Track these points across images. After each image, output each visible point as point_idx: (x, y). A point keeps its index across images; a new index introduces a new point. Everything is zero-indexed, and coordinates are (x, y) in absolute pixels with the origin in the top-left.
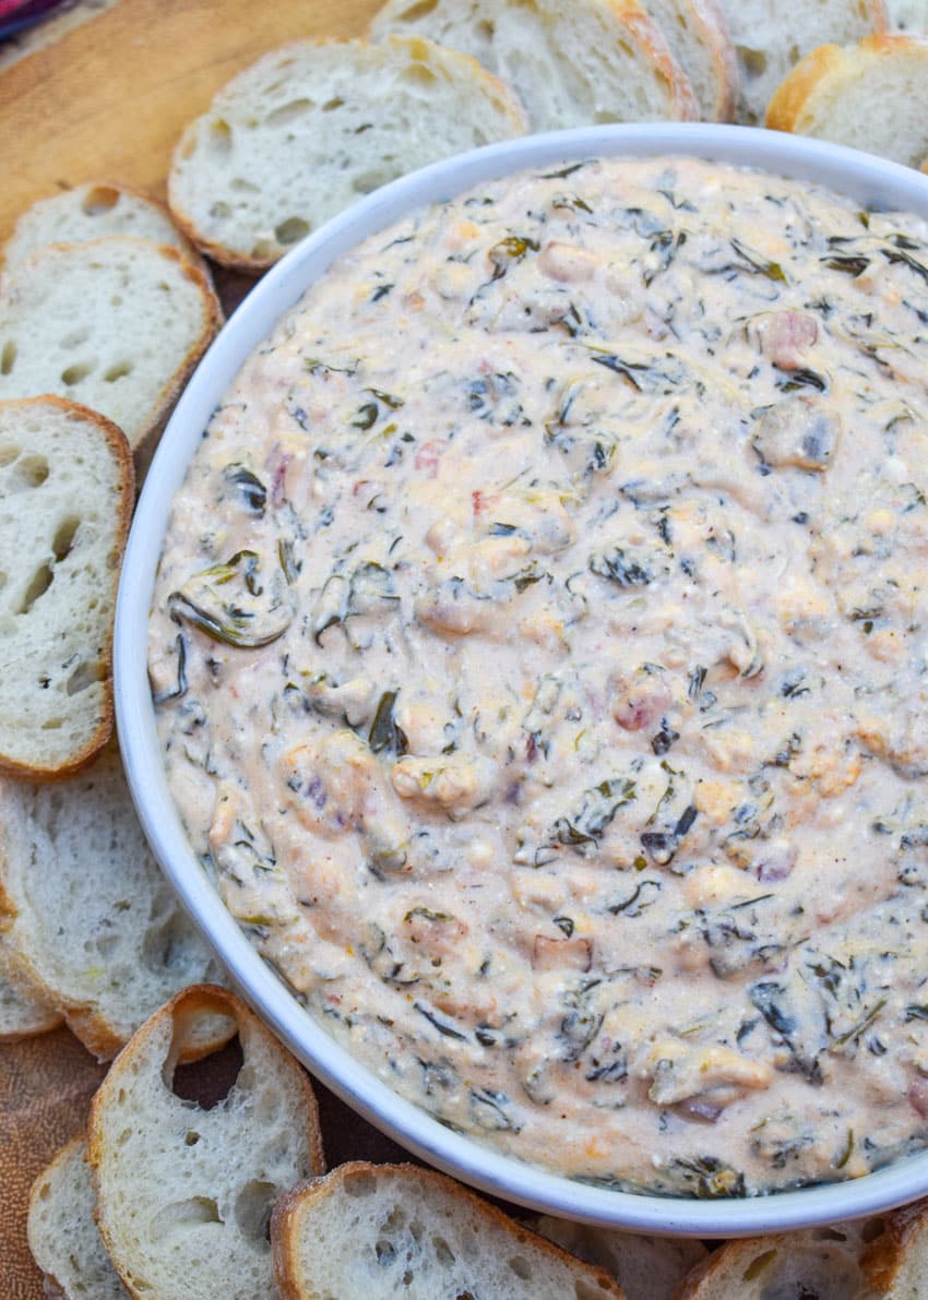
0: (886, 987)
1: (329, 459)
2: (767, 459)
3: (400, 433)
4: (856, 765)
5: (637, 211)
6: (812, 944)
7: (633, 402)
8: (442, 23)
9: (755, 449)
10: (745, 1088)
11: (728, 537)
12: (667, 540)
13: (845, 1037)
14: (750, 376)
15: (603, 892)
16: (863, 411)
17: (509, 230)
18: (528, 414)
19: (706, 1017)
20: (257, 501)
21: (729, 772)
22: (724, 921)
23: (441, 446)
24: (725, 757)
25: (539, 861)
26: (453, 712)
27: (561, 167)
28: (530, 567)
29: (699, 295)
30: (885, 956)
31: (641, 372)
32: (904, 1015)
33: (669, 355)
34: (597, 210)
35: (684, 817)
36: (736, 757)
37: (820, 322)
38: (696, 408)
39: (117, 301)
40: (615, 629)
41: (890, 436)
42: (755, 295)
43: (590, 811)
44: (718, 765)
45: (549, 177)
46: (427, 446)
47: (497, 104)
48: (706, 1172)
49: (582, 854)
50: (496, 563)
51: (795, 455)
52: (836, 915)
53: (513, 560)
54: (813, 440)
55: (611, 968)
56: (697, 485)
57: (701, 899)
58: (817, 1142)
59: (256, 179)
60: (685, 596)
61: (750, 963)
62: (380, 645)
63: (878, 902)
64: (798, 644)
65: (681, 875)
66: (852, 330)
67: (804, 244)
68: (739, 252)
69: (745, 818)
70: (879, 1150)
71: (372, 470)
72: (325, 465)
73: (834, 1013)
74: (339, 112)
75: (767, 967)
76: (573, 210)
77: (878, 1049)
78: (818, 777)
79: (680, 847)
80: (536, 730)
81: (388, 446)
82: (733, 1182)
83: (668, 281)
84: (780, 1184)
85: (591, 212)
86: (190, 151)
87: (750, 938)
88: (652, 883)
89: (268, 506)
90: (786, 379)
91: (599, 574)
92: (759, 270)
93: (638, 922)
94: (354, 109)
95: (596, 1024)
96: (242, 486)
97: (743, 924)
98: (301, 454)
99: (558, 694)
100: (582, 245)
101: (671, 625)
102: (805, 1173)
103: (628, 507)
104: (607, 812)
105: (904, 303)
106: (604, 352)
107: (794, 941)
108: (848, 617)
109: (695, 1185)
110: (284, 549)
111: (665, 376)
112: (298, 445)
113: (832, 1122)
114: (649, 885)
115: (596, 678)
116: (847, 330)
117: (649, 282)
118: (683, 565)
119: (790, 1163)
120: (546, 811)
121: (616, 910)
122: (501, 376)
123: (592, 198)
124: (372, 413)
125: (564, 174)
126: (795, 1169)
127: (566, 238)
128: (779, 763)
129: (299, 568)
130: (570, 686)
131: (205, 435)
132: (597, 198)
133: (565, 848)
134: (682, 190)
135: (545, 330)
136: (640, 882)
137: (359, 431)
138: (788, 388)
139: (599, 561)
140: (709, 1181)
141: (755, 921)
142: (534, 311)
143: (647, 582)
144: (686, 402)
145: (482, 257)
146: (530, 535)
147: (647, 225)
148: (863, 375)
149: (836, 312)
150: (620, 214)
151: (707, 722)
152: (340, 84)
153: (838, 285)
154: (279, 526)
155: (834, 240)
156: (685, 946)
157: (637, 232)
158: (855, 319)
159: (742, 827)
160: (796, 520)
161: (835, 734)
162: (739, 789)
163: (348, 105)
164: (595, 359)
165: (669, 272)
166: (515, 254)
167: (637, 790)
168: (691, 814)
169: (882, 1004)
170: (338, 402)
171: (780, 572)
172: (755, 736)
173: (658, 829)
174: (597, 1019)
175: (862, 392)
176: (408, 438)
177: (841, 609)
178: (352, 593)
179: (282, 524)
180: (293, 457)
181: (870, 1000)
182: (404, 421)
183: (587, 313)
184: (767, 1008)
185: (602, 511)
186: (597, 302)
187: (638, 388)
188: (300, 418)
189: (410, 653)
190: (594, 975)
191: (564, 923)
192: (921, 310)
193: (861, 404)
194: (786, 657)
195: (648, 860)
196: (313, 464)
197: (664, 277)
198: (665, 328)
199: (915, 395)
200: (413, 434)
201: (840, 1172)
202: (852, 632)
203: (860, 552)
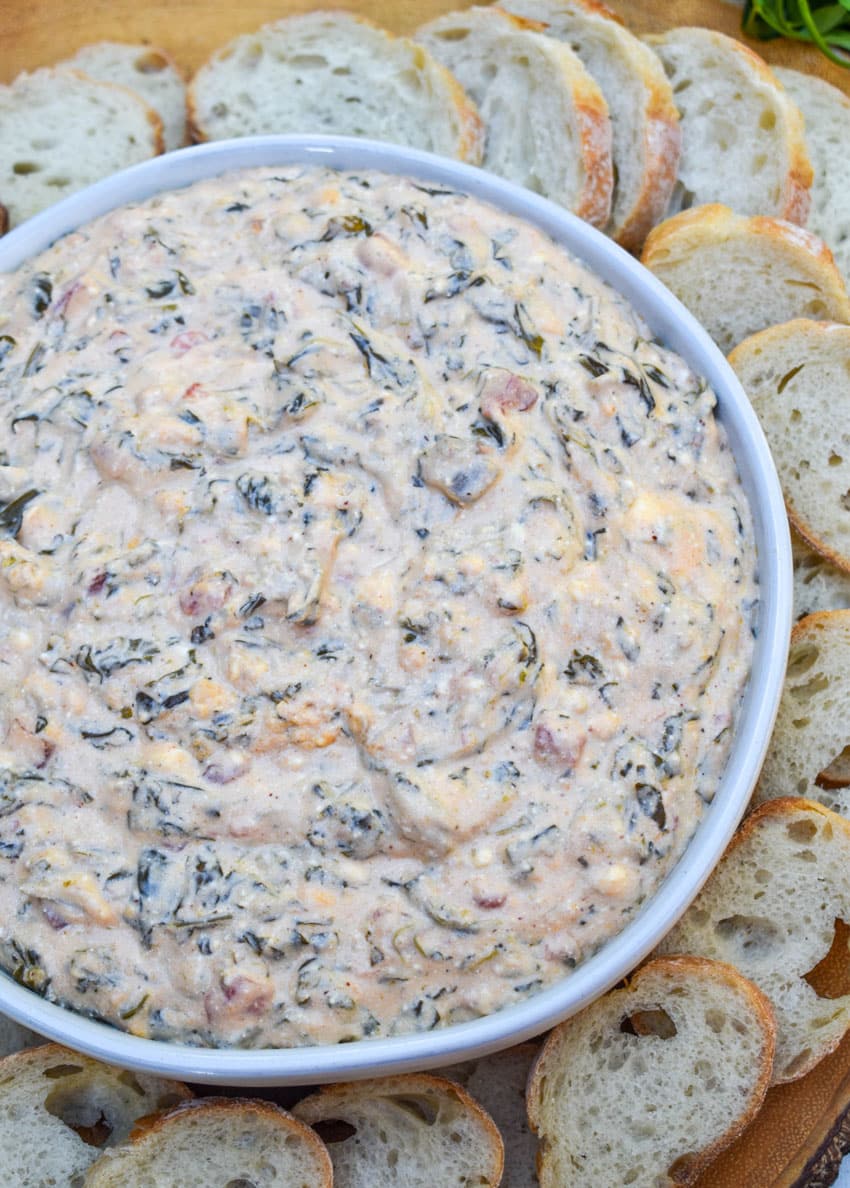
0: (241, 907)
1: (112, 304)
2: (424, 475)
3: (177, 314)
4: (334, 734)
5: (461, 245)
6: (214, 846)
7: (359, 381)
8: (464, 52)
9: (419, 461)
10: (91, 919)
11: (357, 515)
12: (307, 493)
13: (183, 924)
14: (459, 409)
15: (86, 717)
16: (524, 479)
17: (361, 211)
18: (275, 349)
19: (100, 851)
20: (41, 306)
21: (235, 683)
22: (155, 787)
23: (201, 339)
24: (235, 670)
25: (55, 668)
26: (70, 529)
27: (436, 187)
28: (192, 456)
29: (466, 330)
30: (257, 885)
31: (380, 363)
32: (240, 935)
33: (411, 362)
34: (432, 229)
35: (177, 696)
36: (244, 676)
37: (541, 398)
38: (397, 409)
39: (92, 132)
40: (224, 535)
41: (529, 510)
42: (509, 354)
43: (111, 652)
44: (228, 674)
45: (423, 190)
46: (191, 334)
47: (455, 128)
48: (28, 962)
49: (87, 680)
50: (165, 438)
51: (444, 482)
52: (244, 835)
53: (181, 443)
54: (465, 478)
55: (57, 775)
56: (361, 466)
57: (150, 762)
58: (117, 989)
59: (259, 100)
60: (291, 539)
61: (154, 830)
62: (55, 454)
63: (284, 845)
64: (354, 623)
65: (151, 738)
66: (560, 415)
67: (577, 337)
68: (517, 314)
69: (221, 722)
70: (163, 1025)
71: (136, 330)
72: (107, 307)
73: (188, 902)
74: (343, 79)
75: (166, 840)
76: (412, 219)
77: (206, 949)
78: (294, 725)
79: (162, 717)
80: (113, 572)
81: (160, 318)
82: (42, 981)
83: (446, 307)
84: (78, 1005)
85: (426, 227)
86: (225, 57)
87: (164, 811)
88: (128, 732)
89: (47, 314)
90: (481, 425)
91: (239, 488)
92: (523, 336)
93: (96, 753)
94: (355, 83)
95: (14, 806)
96: (38, 291)
97: (166, 797)
98: (93, 290)
99: (149, 558)
100: (402, 249)
101: (265, 554)
102: (97, 1006)
103: (299, 454)
104: (123, 659)
105: (617, 418)
106: (362, 333)
107: (199, 834)
108: (399, 622)
109: (17, 967)
110: (39, 350)
111: (395, 374)
112: (96, 283)
113: (137, 981)
114: (124, 733)
115: (186, 562)
116: (556, 413)
117: (428, 299)
118: (306, 517)
119: (90, 993)
120: (83, 634)
121: (86, 735)
122: (273, 310)
123: (436, 219)
124: (167, 290)
125: (433, 193)
126: (92, 1000)
127: (394, 237)
128: (274, 698)
129: (38, 369)
130: (164, 557)
131: (51, 245)
132: (438, 221)
133: (78, 668)
134: (510, 249)
135: (332, 296)
136: (118, 726)
137: (147, 295)
138: (479, 431)
139: (246, 479)
140: (26, 970)
141: (176, 802)
142: (331, 277)
143: (269, 514)
144: (393, 401)
145: (325, 220)
146: (207, 432)
147: (461, 258)
148: (548, 455)
149: (558, 397)
150: (448, 241)
151: (242, 638)
152: (355, 57)
153: (575, 378)
154: (46, 333)
155: (601, 345)
156: (118, 790)
157: (451, 261)
158: (567, 408)
159: (215, 728)
160: (419, 532)
161: (330, 701)
162: (233, 700)
163: (352, 78)
164: (352, 335)
165: (452, 301)
166: (349, 229)
167: (157, 657)
168: (183, 697)
169: (229, 917)
170: (149, 268)
171: (381, 563)
172: (271, 668)
173: (152, 693)
174: (17, 803)
175: (534, 466)
176: (180, 321)
177: (399, 613)
178: (58, 406)
179: (50, 332)
180: (84, 288)
181: (223, 909)
182: (185, 307)
183: (370, 299)
184: (143, 870)
185: (278, 446)
186: (383, 296)
187: (369, 373)
188: (114, 265)
189: (71, 470)
190: (42, 773)
191: (42, 722)
192: (627, 431)
193: (527, 474)
194: (339, 628)
195: (134, 713)
196: (100, 301)
197: (445, 302)
198: (423, 341)
199: (579, 492)
200: (186, 320)
201: (123, 1022)
202: (396, 634)
203: (440, 579)
